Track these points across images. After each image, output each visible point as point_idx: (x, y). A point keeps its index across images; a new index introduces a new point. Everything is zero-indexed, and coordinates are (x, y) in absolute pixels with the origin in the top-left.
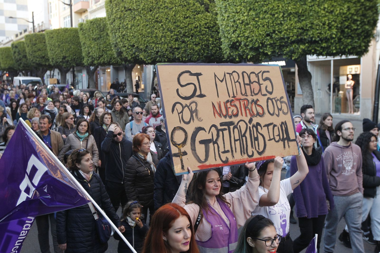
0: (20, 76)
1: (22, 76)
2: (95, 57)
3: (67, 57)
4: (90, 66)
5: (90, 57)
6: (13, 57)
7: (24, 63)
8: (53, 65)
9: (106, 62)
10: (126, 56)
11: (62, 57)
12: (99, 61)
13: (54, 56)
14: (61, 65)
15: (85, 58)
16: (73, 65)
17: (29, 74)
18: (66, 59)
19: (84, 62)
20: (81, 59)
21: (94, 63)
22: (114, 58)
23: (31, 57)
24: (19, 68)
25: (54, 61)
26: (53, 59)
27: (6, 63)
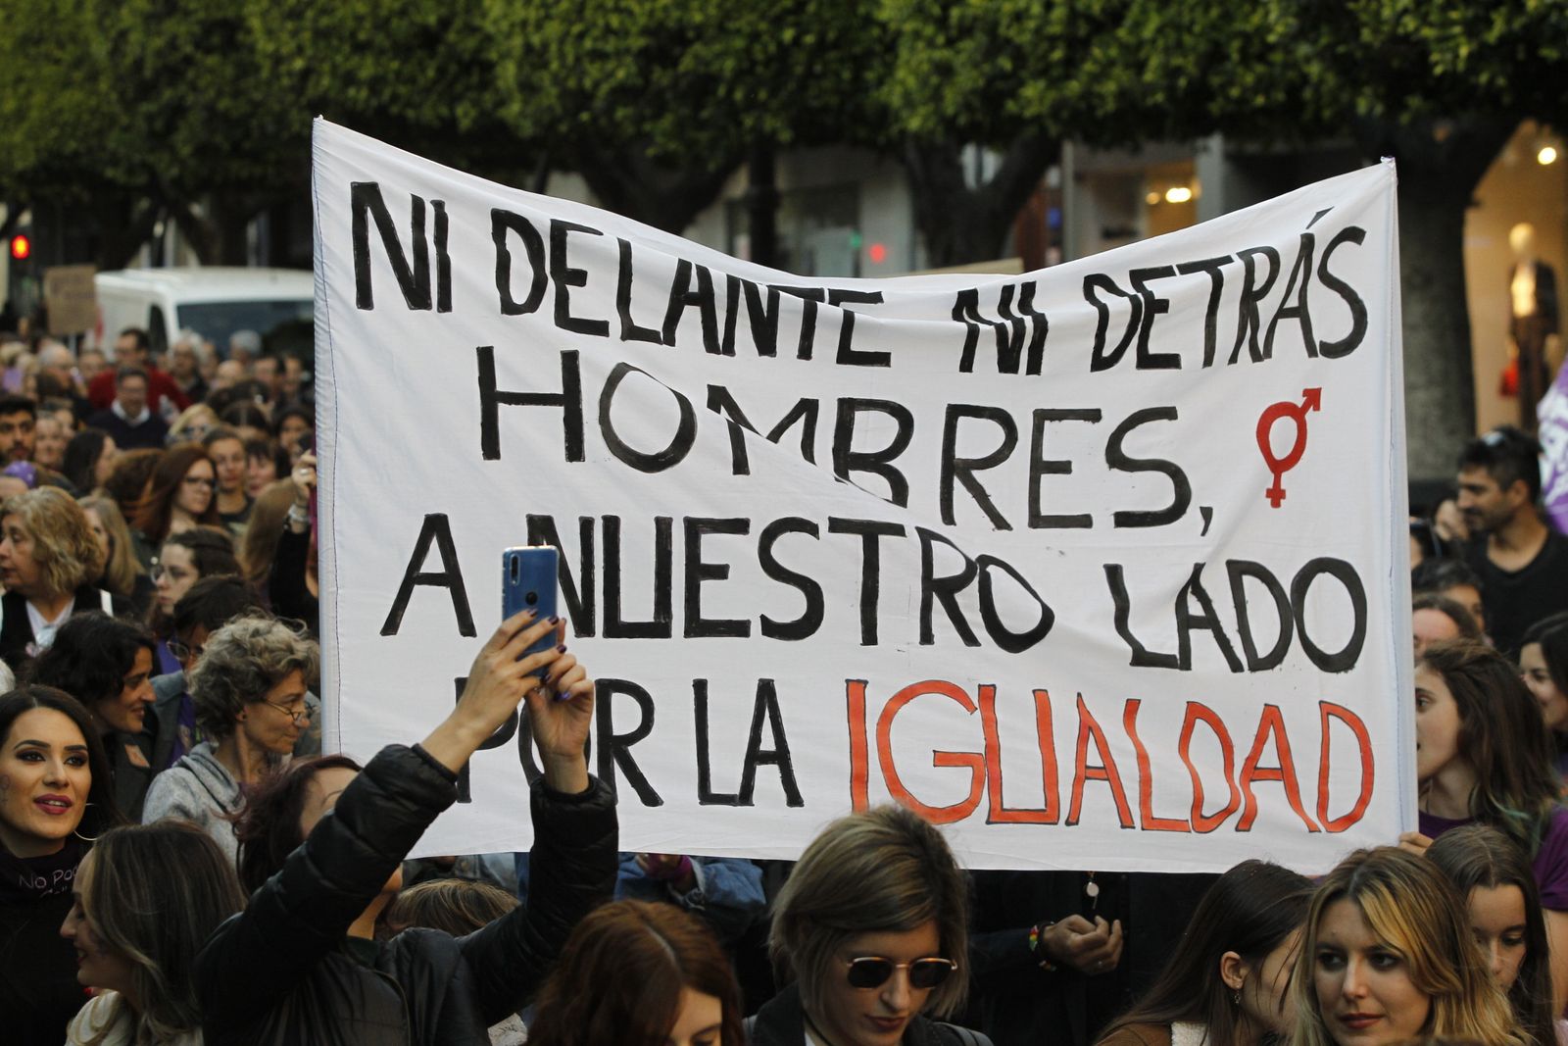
0: (158, 262)
1: (180, 262)
2: (1024, 39)
3: (700, 32)
4: (962, 142)
5: (966, 30)
6: (100, 49)
7: (211, 108)
8: (527, 129)
9: (1160, 97)
10: (1410, 23)
11: (638, 43)
12: (1074, 87)
13: (553, 29)
14: (629, 130)
15: (904, 53)
16: (757, 129)
17: (252, 232)
18: (687, 63)
19: (892, 94)
20: (860, 63)
21: (1011, 106)
22: (1256, 49)
23: (287, 48)
24: (153, 174)
25: (545, 78)
26: (535, 57)
27: (20, 115)
